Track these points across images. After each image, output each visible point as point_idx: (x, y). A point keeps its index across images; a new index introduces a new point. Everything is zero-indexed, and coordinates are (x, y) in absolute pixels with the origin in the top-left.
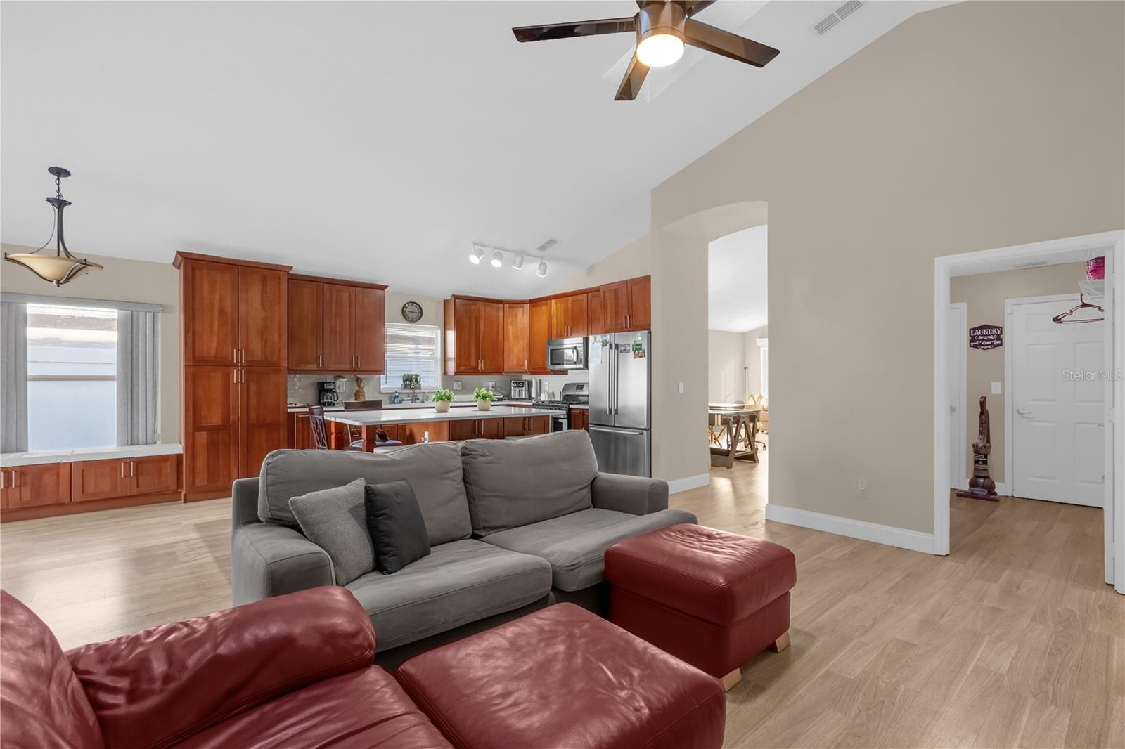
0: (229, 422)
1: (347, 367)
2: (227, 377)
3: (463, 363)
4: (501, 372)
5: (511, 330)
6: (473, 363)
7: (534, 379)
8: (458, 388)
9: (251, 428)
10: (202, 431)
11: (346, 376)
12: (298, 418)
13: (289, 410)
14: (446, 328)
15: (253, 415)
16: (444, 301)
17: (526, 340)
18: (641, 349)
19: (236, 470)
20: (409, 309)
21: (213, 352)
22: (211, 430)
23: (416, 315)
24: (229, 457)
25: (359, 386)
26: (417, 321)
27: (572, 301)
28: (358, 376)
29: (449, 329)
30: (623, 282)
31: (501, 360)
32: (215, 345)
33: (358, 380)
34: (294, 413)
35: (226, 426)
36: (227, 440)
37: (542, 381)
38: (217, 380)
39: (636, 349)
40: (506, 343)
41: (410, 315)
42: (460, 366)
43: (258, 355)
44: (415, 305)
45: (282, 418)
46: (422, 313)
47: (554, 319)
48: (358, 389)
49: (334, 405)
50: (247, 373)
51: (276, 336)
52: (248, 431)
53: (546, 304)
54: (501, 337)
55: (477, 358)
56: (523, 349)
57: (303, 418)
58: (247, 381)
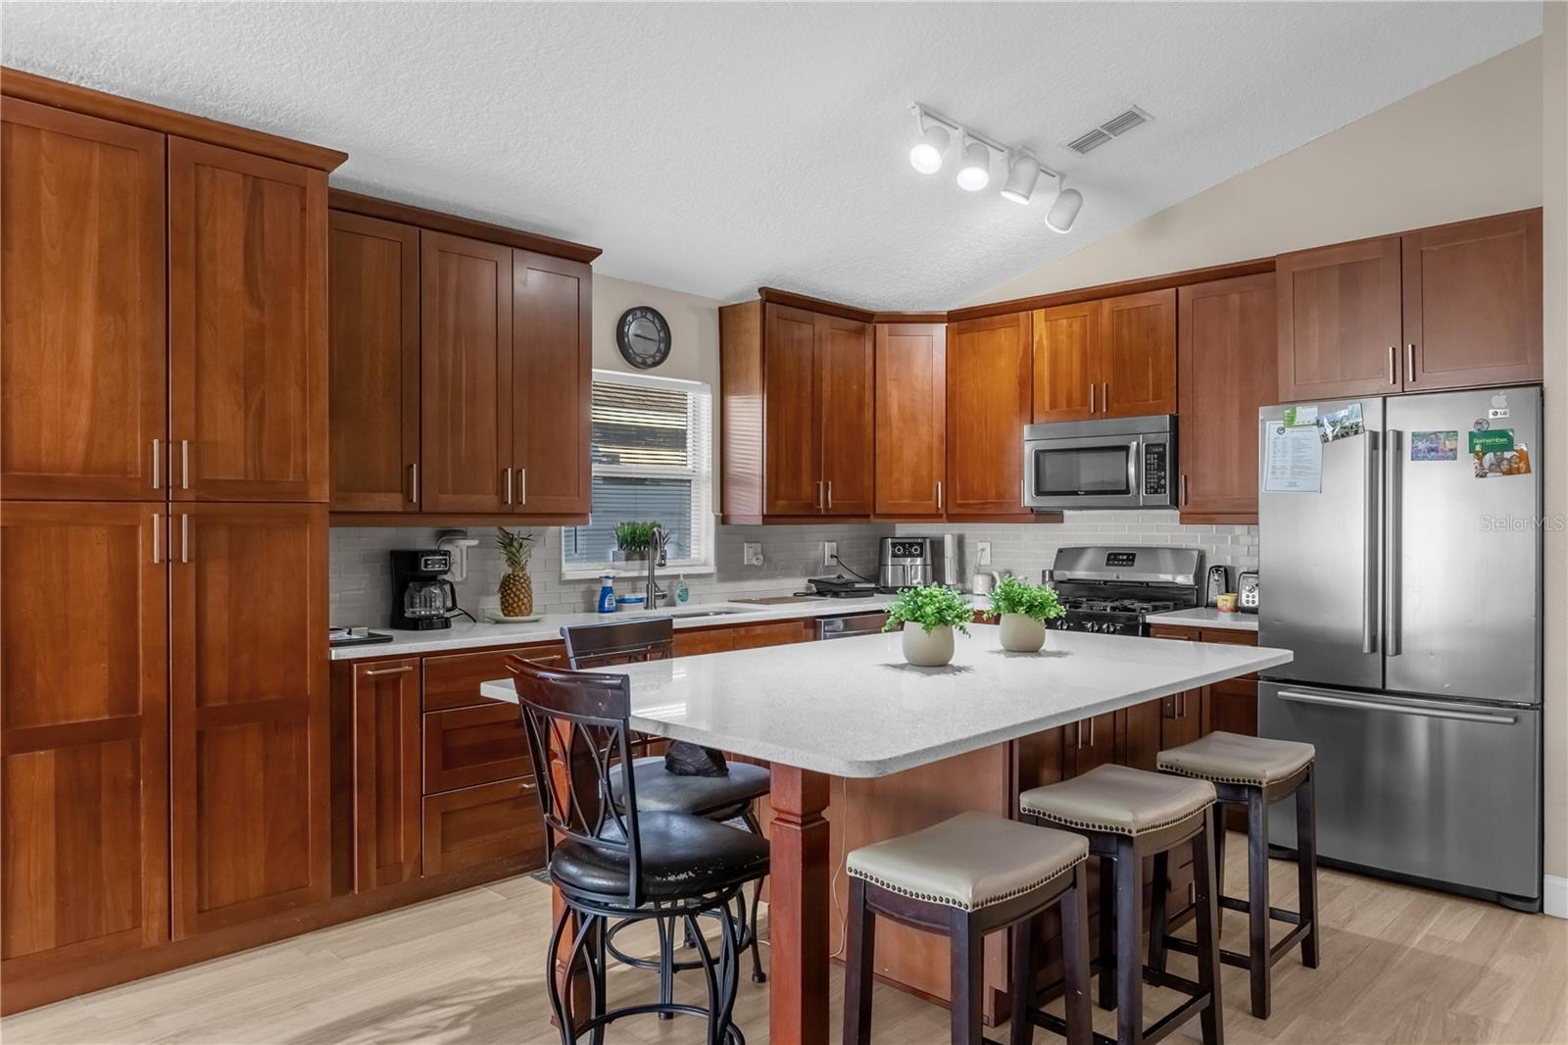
0: (134, 708)
1: (490, 501)
2: (126, 538)
3: (783, 489)
4: (868, 516)
5: (894, 398)
6: (806, 490)
7: (948, 533)
8: (754, 562)
9: (210, 725)
10: (34, 749)
11: (471, 530)
12: (363, 678)
13: (336, 654)
14: (730, 386)
15: (218, 678)
16: (720, 309)
17: (939, 426)
18: (1509, 446)
19: (159, 881)
20: (632, 329)
21: (76, 449)
22: (73, 741)
23: (652, 348)
24: (136, 836)
25: (513, 561)
26: (656, 364)
27: (1118, 314)
28: (507, 529)
29: (737, 392)
30: (1386, 239)
31: (867, 482)
32: (83, 422)
33: (508, 542)
34: (350, 662)
35: (121, 727)
36: (129, 775)
37: (968, 541)
38: (94, 554)
39: (1486, 449)
40: (879, 435)
41: (638, 347)
42: (777, 498)
43: (232, 462)
44: (650, 316)
45: (312, 682)
46: (667, 340)
47: (1043, 367)
48: (510, 571)
49: (446, 624)
50: (199, 527)
51: (294, 394)
52: (200, 736)
53: (1015, 323)
54: (868, 415)
55: (816, 476)
56: (930, 448)
57: (379, 682)
58: (199, 556)
